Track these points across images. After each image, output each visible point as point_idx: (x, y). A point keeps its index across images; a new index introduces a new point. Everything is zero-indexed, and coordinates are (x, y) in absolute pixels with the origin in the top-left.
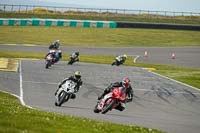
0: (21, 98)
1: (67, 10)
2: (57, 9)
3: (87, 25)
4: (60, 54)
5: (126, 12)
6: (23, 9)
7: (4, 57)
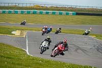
0: (27, 51)
1: (51, 6)
2: (46, 6)
3: (61, 14)
4: (51, 28)
5: (81, 7)
6: (28, 6)
7: (18, 30)
